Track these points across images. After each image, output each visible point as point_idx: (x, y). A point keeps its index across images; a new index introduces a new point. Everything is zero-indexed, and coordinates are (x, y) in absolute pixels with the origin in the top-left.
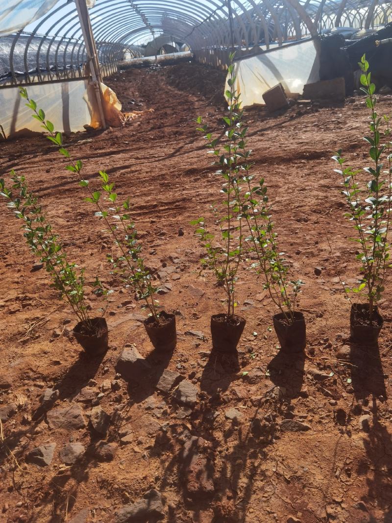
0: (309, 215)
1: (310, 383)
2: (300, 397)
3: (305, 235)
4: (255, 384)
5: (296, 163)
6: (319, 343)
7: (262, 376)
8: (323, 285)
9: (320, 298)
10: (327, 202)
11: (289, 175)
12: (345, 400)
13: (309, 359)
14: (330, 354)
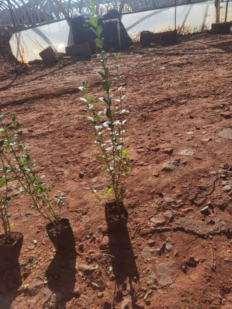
0: (73, 132)
1: (81, 280)
2: (74, 298)
3: (71, 148)
4: (35, 295)
5: (64, 97)
6: (86, 238)
7: (41, 285)
8: (85, 186)
9: (84, 198)
10: (85, 121)
11: (59, 105)
12: (109, 289)
13: (80, 255)
14: (95, 246)
